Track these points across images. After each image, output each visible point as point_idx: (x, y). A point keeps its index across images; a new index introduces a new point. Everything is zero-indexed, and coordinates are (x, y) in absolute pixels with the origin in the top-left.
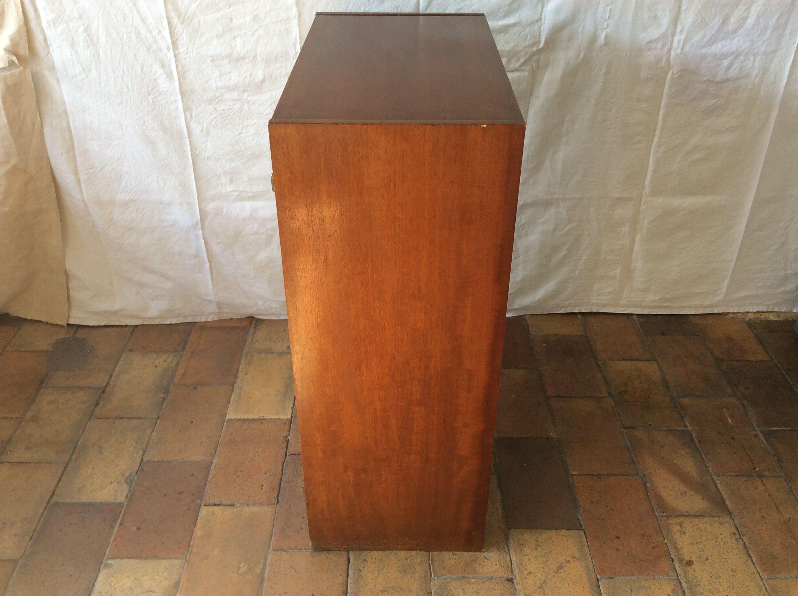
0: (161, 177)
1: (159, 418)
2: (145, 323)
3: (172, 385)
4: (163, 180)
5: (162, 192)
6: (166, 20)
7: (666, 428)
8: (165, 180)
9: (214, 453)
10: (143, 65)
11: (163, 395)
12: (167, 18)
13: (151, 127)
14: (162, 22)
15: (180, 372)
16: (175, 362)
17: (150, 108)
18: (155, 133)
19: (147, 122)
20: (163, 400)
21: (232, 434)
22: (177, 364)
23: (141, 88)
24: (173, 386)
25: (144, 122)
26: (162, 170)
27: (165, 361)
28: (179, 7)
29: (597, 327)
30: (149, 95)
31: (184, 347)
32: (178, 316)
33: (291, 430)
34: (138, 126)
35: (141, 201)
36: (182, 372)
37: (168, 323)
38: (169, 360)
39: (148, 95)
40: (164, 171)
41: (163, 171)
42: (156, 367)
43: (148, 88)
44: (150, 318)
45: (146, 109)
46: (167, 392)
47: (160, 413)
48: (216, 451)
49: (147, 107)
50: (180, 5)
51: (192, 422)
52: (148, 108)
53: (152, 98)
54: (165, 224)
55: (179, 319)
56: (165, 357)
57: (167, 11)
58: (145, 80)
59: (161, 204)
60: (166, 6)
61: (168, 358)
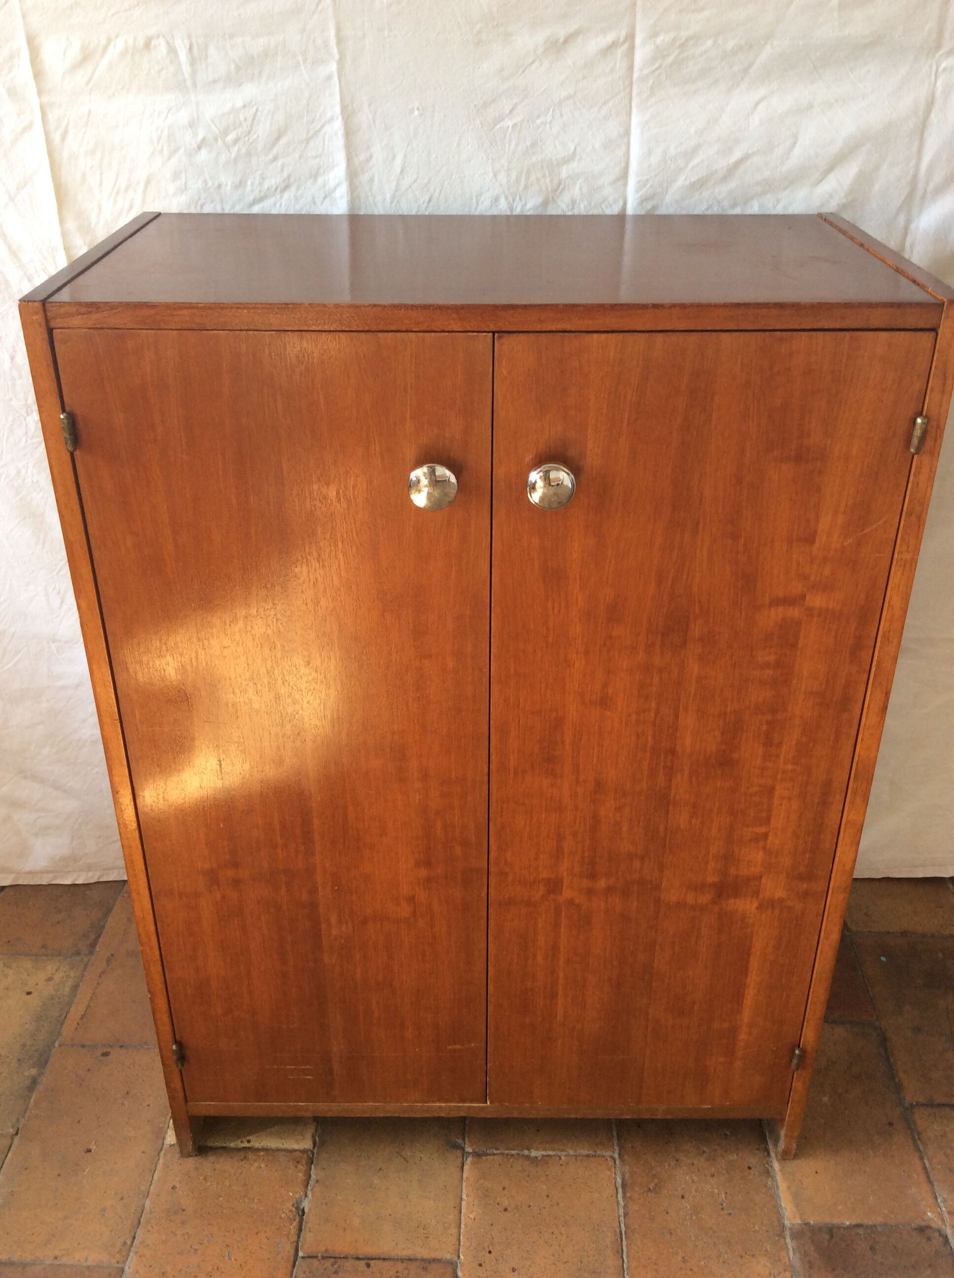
0: (53, 586)
1: (17, 1134)
2: (20, 882)
3: (56, 1045)
4: (59, 592)
5: (57, 617)
6: (63, 252)
8: (62, 591)
9: (129, 1242)
10: (14, 351)
11: (34, 1071)
12: (65, 249)
13: (33, 481)
14: (54, 258)
15: (77, 1011)
16: (69, 984)
17: (29, 442)
18: (41, 494)
19: (24, 471)
20: (34, 1081)
21: (174, 1188)
22: (75, 988)
23: (11, 400)
24: (60, 1046)
25: (19, 472)
26: (55, 572)
27: (49, 979)
28: (92, 226)
30: (28, 414)
31: (93, 945)
32: (89, 868)
33: (312, 1182)
34: (5, 479)
35: (13, 635)
36: (81, 1009)
37: (68, 882)
38: (57, 978)
39: (25, 414)
40: (60, 574)
41: (57, 574)
42: (29, 993)
43: (26, 400)
44: (30, 873)
45: (22, 444)
46: (42, 1061)
47: (22, 1121)
48: (134, 1238)
49: (24, 439)
50: (93, 222)
51: (89, 1151)
52: (26, 441)
53: (34, 421)
54: (59, 683)
55: (91, 874)
56: (50, 968)
57: (64, 235)
58: (19, 382)
59: (54, 641)
60: (62, 222)
61: (56, 970)
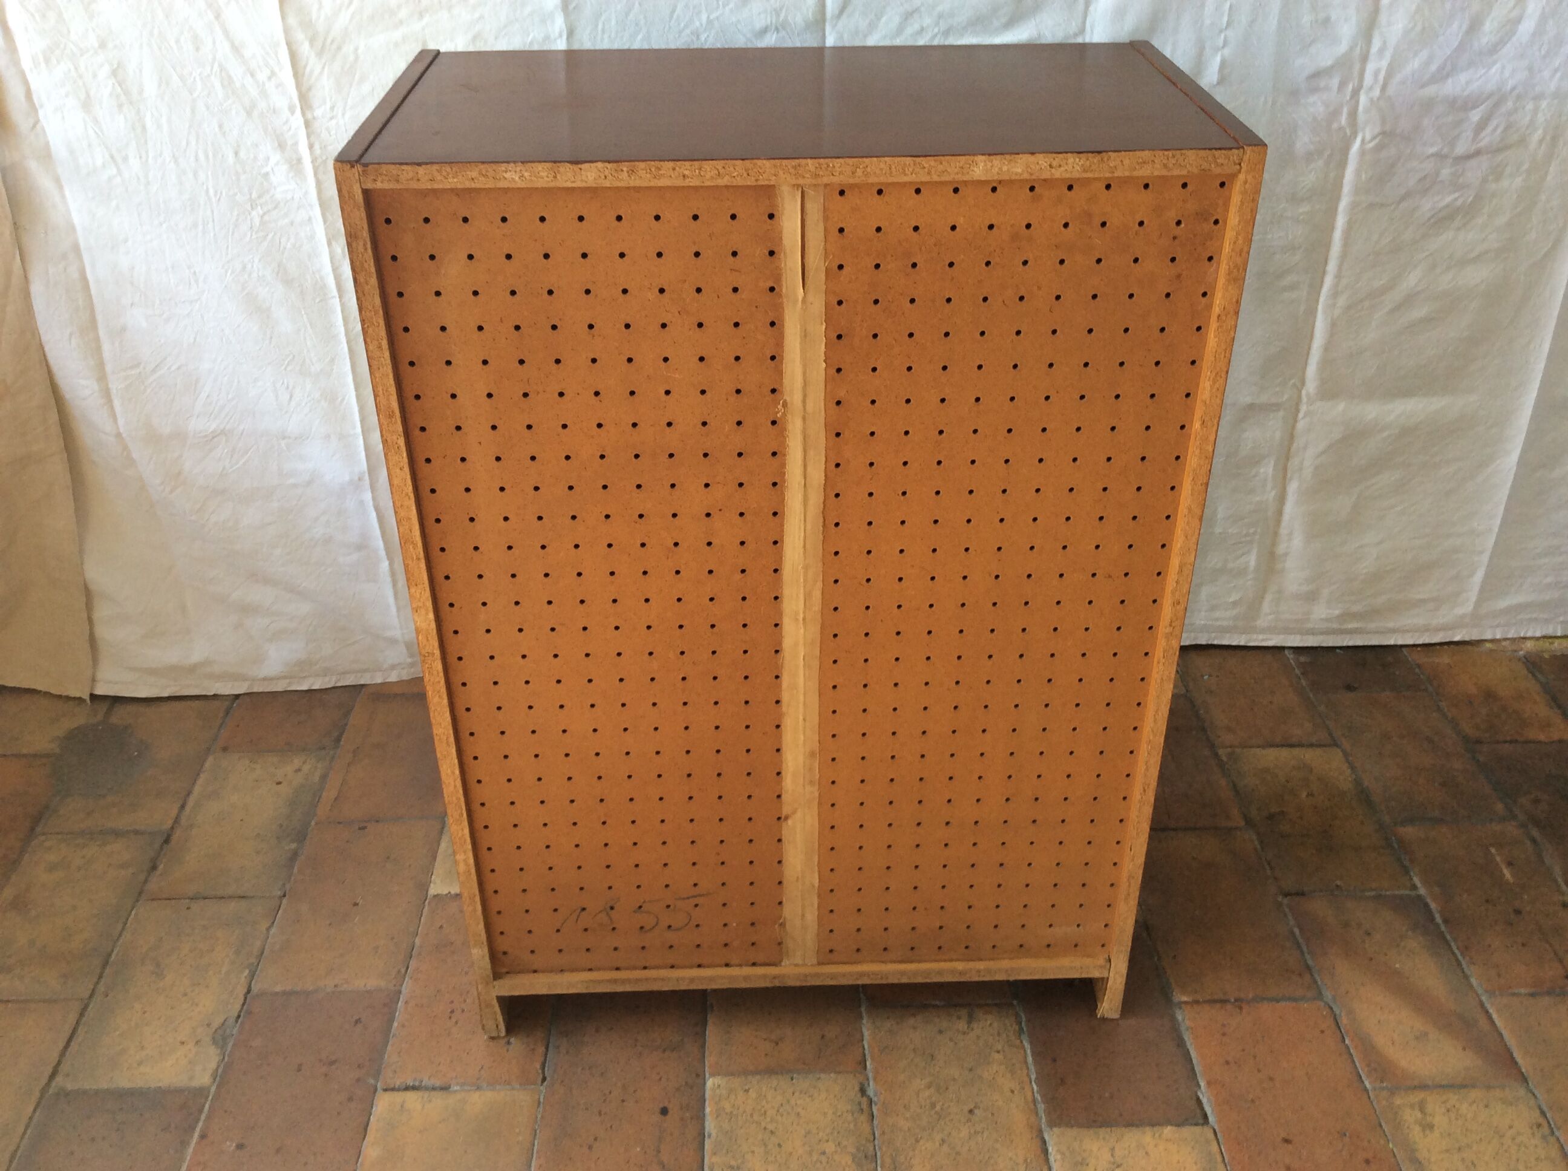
0: (281, 382)
1: (284, 896)
2: (255, 690)
3: (313, 823)
4: (288, 388)
5: (286, 412)
6: (286, 47)
7: (1373, 893)
8: (291, 387)
9: (403, 970)
10: (238, 146)
11: (294, 846)
12: (287, 44)
13: (259, 276)
14: (276, 54)
15: (329, 794)
16: (318, 773)
17: (254, 236)
18: (268, 288)
19: (249, 266)
20: (294, 856)
21: (441, 927)
22: (324, 777)
23: (236, 194)
24: (316, 824)
25: (244, 268)
26: (283, 367)
27: (299, 770)
28: (313, 21)
29: (1210, 676)
30: (252, 209)
31: (338, 740)
32: (326, 672)
34: (231, 275)
35: (242, 434)
36: (333, 794)
37: (305, 687)
38: (306, 768)
39: (250, 209)
40: (289, 368)
41: (285, 369)
42: (279, 783)
43: (251, 194)
44: (264, 679)
45: (248, 239)
46: (301, 836)
47: (288, 887)
48: (407, 968)
49: (249, 234)
50: (314, 16)
51: (356, 904)
52: (251, 236)
53: (259, 215)
54: (292, 481)
55: (327, 679)
56: (297, 762)
57: (287, 31)
58: (243, 177)
59: (284, 438)
60: (283, 17)
61: (304, 763)
